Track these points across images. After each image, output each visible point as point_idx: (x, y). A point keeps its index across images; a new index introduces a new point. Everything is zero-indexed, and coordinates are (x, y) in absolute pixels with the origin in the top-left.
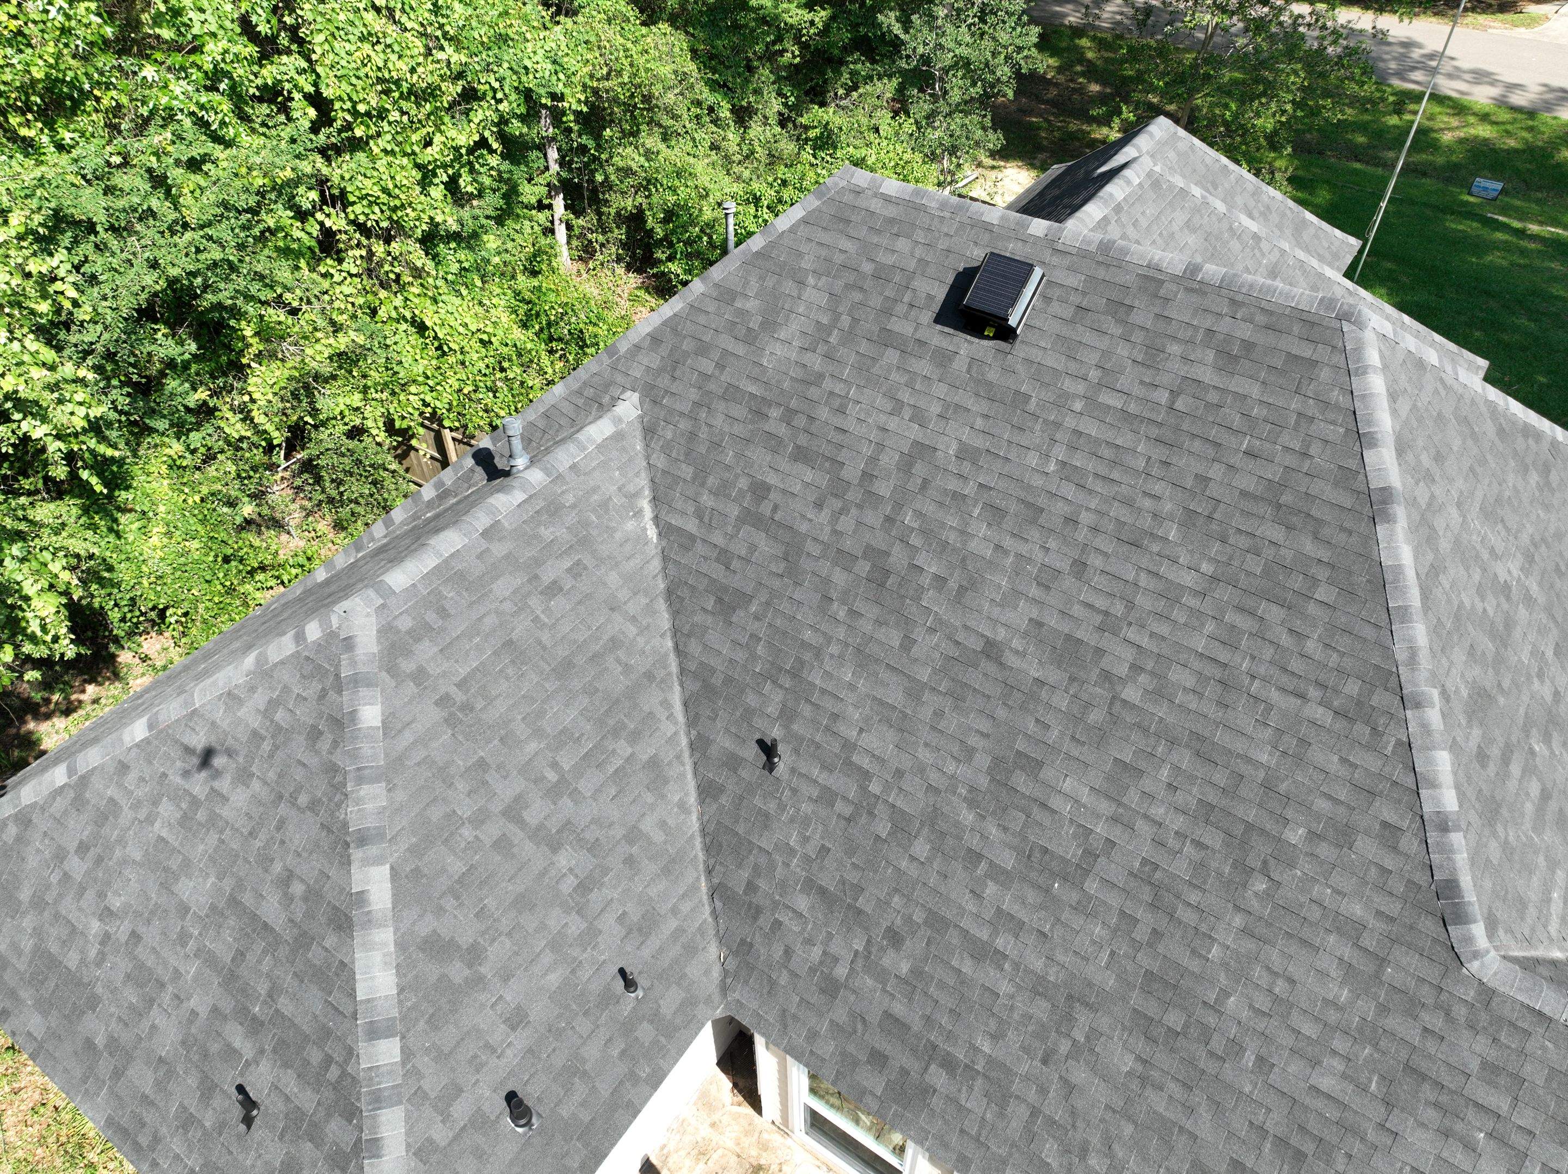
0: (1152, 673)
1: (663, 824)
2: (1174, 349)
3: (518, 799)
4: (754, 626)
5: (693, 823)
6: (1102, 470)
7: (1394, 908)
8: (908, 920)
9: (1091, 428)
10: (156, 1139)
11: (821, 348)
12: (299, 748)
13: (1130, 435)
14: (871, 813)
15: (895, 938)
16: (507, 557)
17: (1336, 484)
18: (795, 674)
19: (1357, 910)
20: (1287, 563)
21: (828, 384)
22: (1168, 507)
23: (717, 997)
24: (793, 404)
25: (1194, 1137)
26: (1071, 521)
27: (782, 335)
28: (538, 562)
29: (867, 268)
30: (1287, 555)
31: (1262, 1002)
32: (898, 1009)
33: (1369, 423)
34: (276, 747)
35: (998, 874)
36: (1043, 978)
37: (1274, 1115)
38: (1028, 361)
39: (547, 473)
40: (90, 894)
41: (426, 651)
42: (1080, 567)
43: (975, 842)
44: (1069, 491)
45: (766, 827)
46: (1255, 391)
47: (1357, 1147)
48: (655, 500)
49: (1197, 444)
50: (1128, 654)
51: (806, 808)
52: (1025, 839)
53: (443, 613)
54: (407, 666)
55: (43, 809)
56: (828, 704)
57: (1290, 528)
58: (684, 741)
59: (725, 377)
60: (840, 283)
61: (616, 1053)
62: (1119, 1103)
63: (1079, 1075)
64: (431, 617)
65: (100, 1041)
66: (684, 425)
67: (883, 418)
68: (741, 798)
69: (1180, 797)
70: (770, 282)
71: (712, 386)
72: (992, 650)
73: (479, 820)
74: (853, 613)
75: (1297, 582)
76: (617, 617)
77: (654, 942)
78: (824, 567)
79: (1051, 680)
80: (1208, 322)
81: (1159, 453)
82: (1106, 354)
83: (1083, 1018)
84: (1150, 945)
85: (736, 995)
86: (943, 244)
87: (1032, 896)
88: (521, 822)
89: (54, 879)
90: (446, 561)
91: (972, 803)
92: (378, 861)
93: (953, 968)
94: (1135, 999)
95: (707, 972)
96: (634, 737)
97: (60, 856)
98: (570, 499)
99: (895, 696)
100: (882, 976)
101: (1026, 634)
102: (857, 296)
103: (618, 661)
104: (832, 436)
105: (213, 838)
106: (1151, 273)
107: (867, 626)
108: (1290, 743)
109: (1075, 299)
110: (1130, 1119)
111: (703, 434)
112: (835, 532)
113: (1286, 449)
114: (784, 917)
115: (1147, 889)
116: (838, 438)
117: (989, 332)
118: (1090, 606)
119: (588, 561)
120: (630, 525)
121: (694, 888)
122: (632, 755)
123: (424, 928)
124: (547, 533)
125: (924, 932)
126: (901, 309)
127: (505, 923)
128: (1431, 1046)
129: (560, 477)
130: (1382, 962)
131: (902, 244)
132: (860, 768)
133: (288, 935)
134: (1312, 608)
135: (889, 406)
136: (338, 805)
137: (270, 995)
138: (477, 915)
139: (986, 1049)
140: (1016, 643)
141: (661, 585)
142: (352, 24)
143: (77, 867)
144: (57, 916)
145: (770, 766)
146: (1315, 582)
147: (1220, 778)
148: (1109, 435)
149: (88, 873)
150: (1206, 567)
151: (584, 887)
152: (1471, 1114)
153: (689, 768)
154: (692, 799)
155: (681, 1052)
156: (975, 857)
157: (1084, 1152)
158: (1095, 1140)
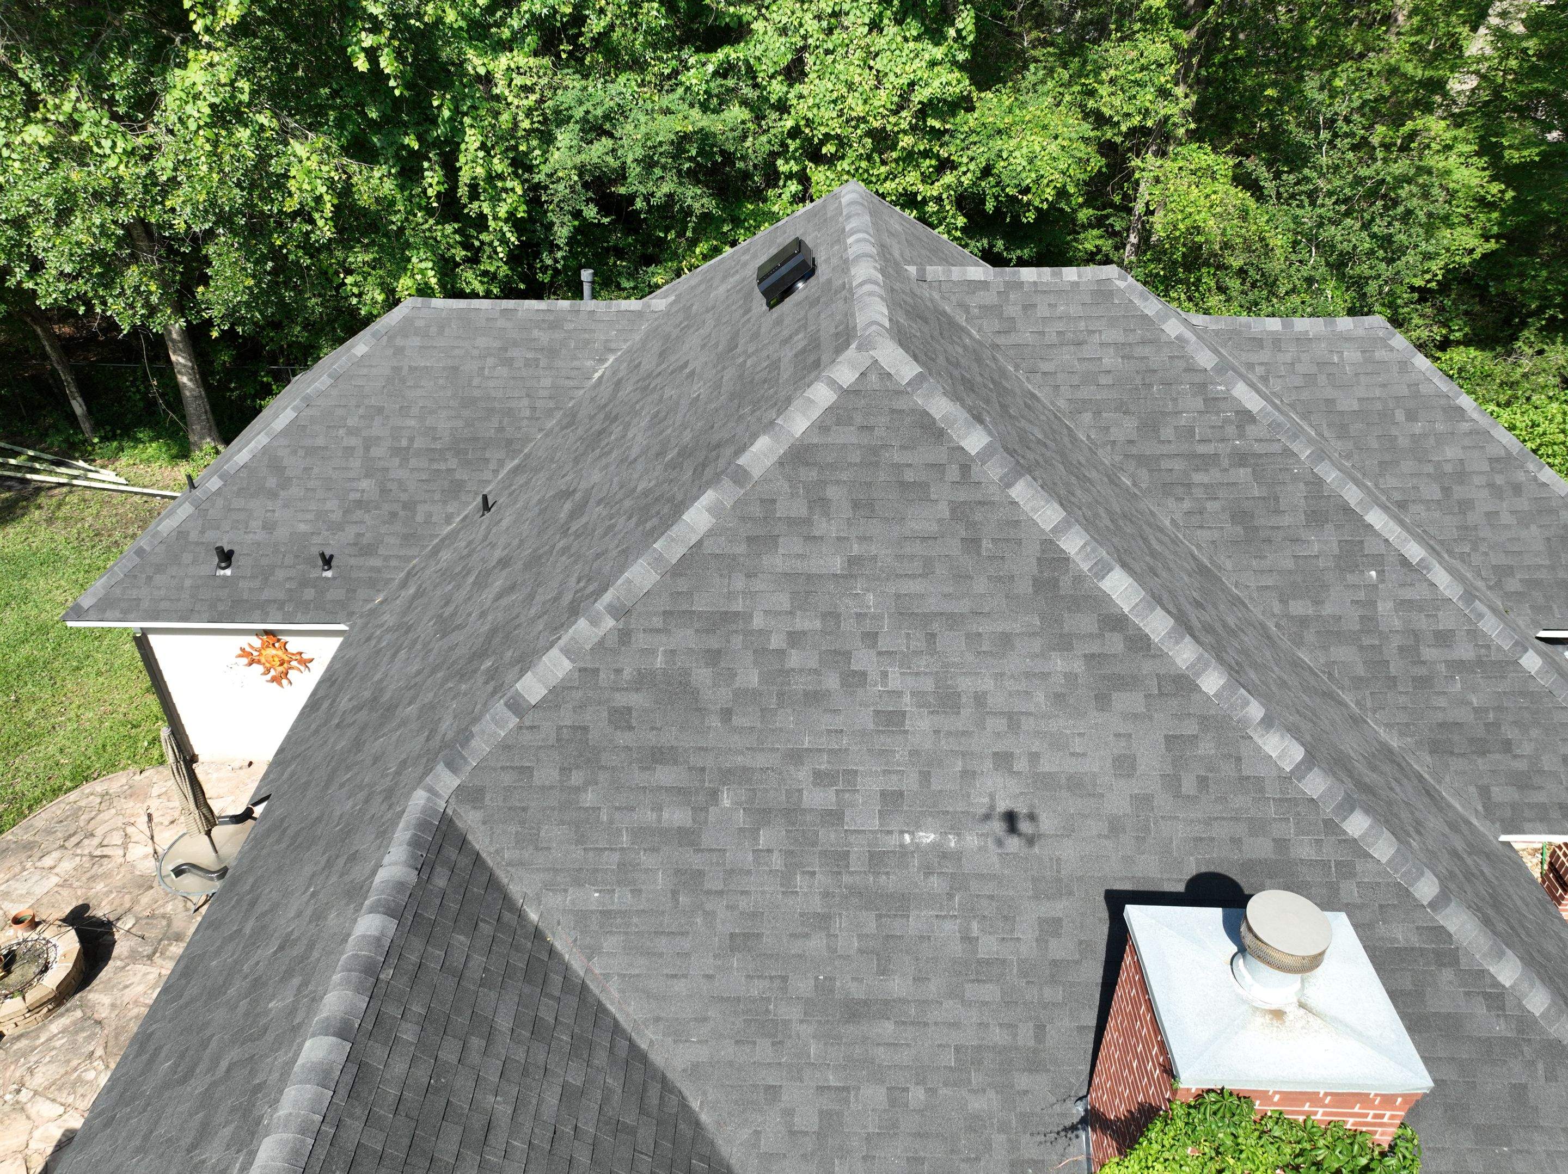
1: (430, 515)
2: (799, 336)
3: (378, 438)
5: (446, 530)
6: (702, 404)
9: (728, 376)
11: (730, 292)
13: (729, 387)
16: (502, 329)
21: (710, 313)
22: (687, 438)
23: (355, 617)
26: (663, 431)
28: (515, 344)
38: (762, 322)
39: (573, 305)
41: (414, 342)
42: (635, 460)
44: (682, 412)
46: (786, 377)
48: (617, 358)
50: (584, 521)
53: (441, 331)
54: (399, 342)
56: (522, 494)
61: (287, 587)
64: (433, 330)
67: (698, 341)
68: (463, 527)
72: (571, 494)
73: (351, 432)
76: (525, 402)
77: (360, 561)
79: (559, 522)
80: (825, 323)
82: (781, 331)
95: (367, 601)
96: (465, 463)
98: (571, 326)
99: (534, 501)
101: (585, 491)
109: (813, 290)
117: (772, 302)
118: (611, 486)
119: (543, 362)
120: (590, 363)
121: (408, 559)
122: (454, 470)
123: (282, 453)
124: (536, 333)
129: (577, 311)
134: (639, 530)
138: (305, 469)
140: (578, 494)
141: (570, 405)
145: (481, 516)
148: (726, 384)
151: (359, 504)
154: (459, 518)
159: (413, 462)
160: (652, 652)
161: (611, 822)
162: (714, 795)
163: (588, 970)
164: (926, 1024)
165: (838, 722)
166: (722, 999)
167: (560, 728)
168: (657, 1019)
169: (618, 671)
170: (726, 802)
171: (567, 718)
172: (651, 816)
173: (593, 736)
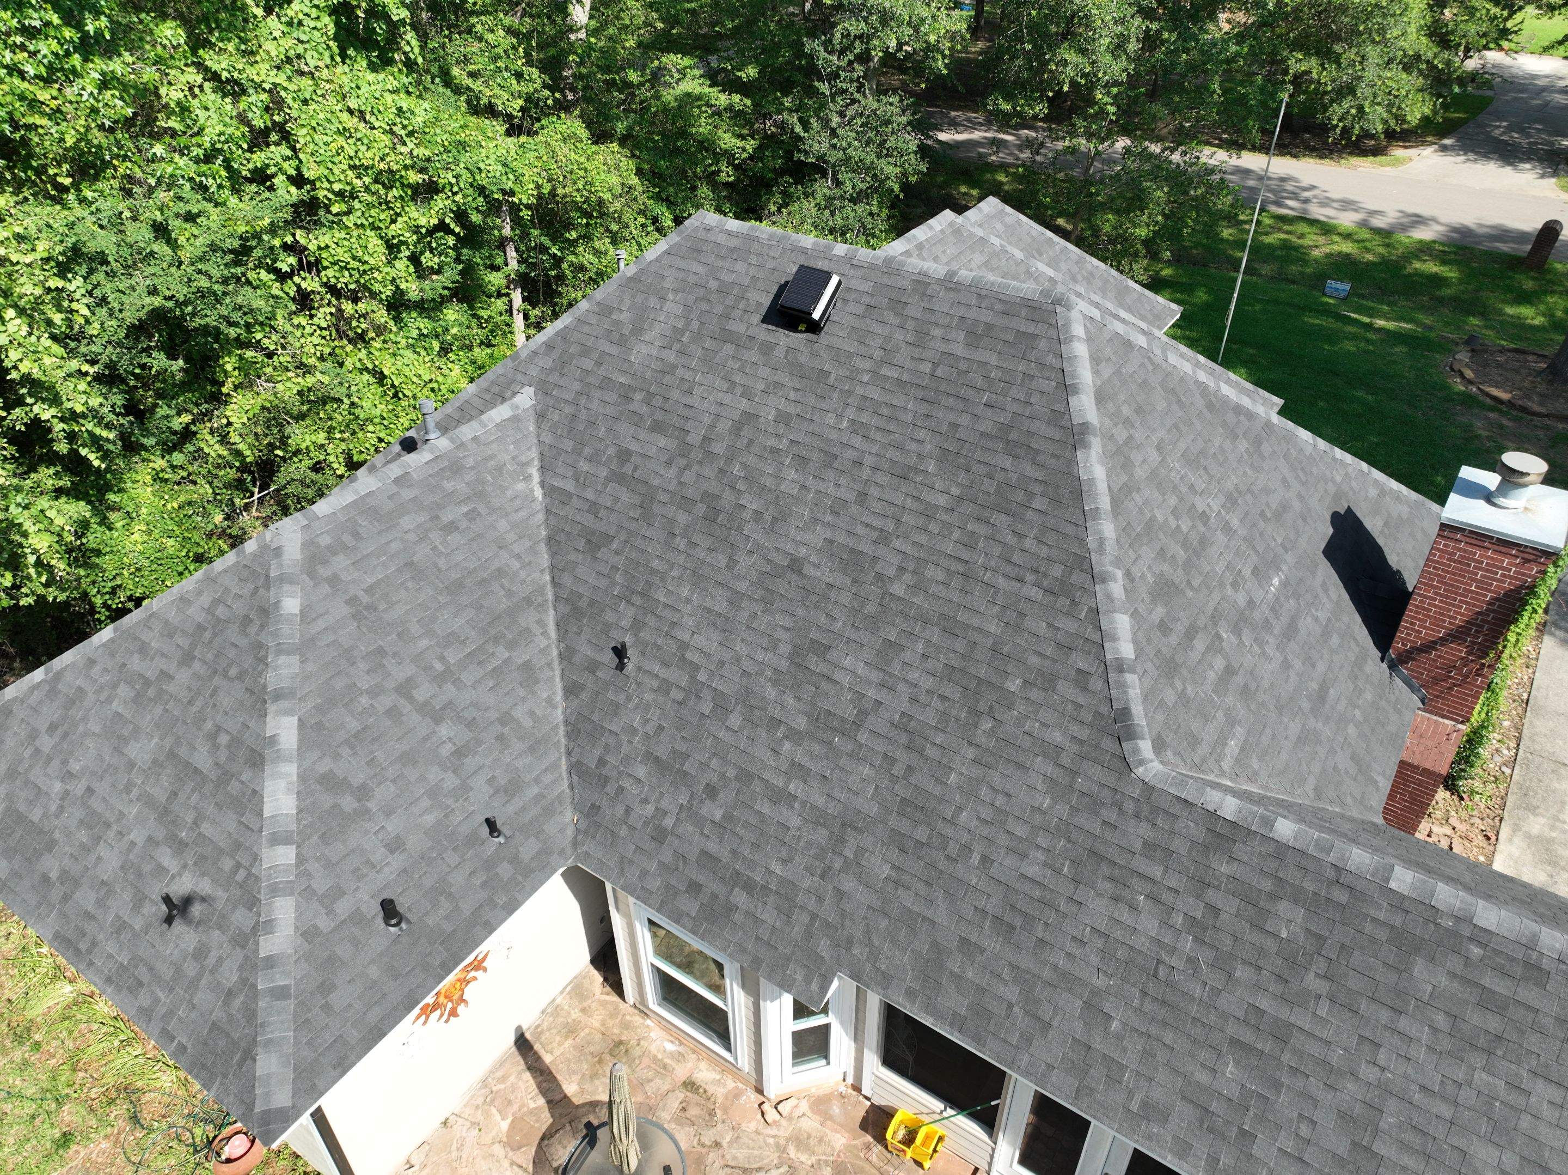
0: (914, 572)
1: (532, 713)
2: (937, 332)
3: (409, 680)
4: (614, 559)
5: (559, 715)
6: (882, 424)
7: (1084, 733)
8: (723, 776)
9: (874, 393)
10: (94, 944)
11: (676, 346)
12: (232, 633)
13: (903, 397)
14: (698, 697)
15: (711, 792)
16: (414, 500)
17: (1049, 423)
18: (643, 594)
19: (1057, 737)
20: (1013, 483)
21: (680, 372)
22: (928, 448)
23: (569, 851)
24: (652, 389)
25: (933, 923)
26: (858, 463)
27: (647, 338)
28: (440, 507)
29: (713, 284)
30: (1014, 477)
31: (987, 814)
32: (712, 847)
33: (1073, 377)
34: (215, 635)
35: (794, 735)
36: (825, 812)
37: (993, 900)
38: (830, 347)
39: (452, 440)
40: (56, 763)
41: (340, 562)
42: (863, 496)
43: (776, 712)
44: (857, 441)
45: (616, 714)
46: (993, 359)
47: (1052, 917)
48: (542, 468)
49: (951, 400)
50: (896, 559)
51: (648, 697)
52: (814, 705)
53: (356, 535)
54: (323, 572)
55: (22, 701)
56: (669, 614)
57: (1015, 457)
58: (555, 653)
59: (602, 372)
60: (692, 298)
61: (478, 882)
62: (877, 903)
63: (848, 884)
64: (347, 539)
65: (54, 875)
66: (568, 410)
67: (720, 396)
68: (598, 693)
69: (930, 664)
70: (639, 299)
71: (591, 379)
72: (795, 565)
73: (374, 692)
74: (691, 544)
75: (1020, 497)
76: (504, 554)
77: (517, 803)
78: (671, 511)
79: (838, 584)
80: (962, 312)
81: (924, 408)
82: (887, 339)
83: (853, 840)
84: (905, 778)
85: (585, 848)
86: (770, 264)
87: (818, 749)
88: (411, 699)
89: (27, 754)
90: (363, 498)
91: (775, 682)
92: (288, 713)
93: (757, 812)
94: (893, 821)
95: (562, 831)
96: (512, 645)
97: (33, 735)
98: (470, 462)
99: (720, 604)
100: (699, 821)
101: (821, 551)
102: (705, 306)
103: (502, 586)
104: (681, 410)
105: (158, 710)
106: (921, 278)
107: (701, 553)
108: (1011, 616)
109: (866, 299)
110: (886, 915)
111: (583, 416)
112: (680, 483)
113: (1014, 399)
114: (626, 783)
115: (904, 735)
116: (687, 412)
117: (802, 327)
118: (869, 526)
119: (482, 509)
120: (520, 486)
121: (555, 766)
122: (509, 658)
123: (324, 767)
124: (448, 486)
125: (735, 785)
126: (737, 314)
127: (391, 773)
128: (1108, 834)
129: (462, 444)
130: (1074, 774)
131: (740, 266)
132: (691, 663)
133: (213, 776)
134: (1030, 515)
135: (725, 386)
136: (260, 673)
137: (195, 823)
138: (367, 763)
139: (778, 871)
140: (813, 558)
141: (544, 533)
142: (329, 121)
143: (46, 743)
144: (27, 782)
145: (621, 667)
146: (1032, 495)
147: (960, 646)
148: (888, 398)
149: (54, 747)
150: (955, 491)
151: (460, 753)
152: (1135, 882)
153: (557, 673)
154: (559, 697)
155: (534, 889)
156: (776, 723)
157: (850, 943)
158: (858, 934)
159: (468, 677)
164: (1337, 677)
168: (1293, 783)
169: (1143, 601)
170: (1224, 636)
172: (1213, 674)
173: (1165, 651)
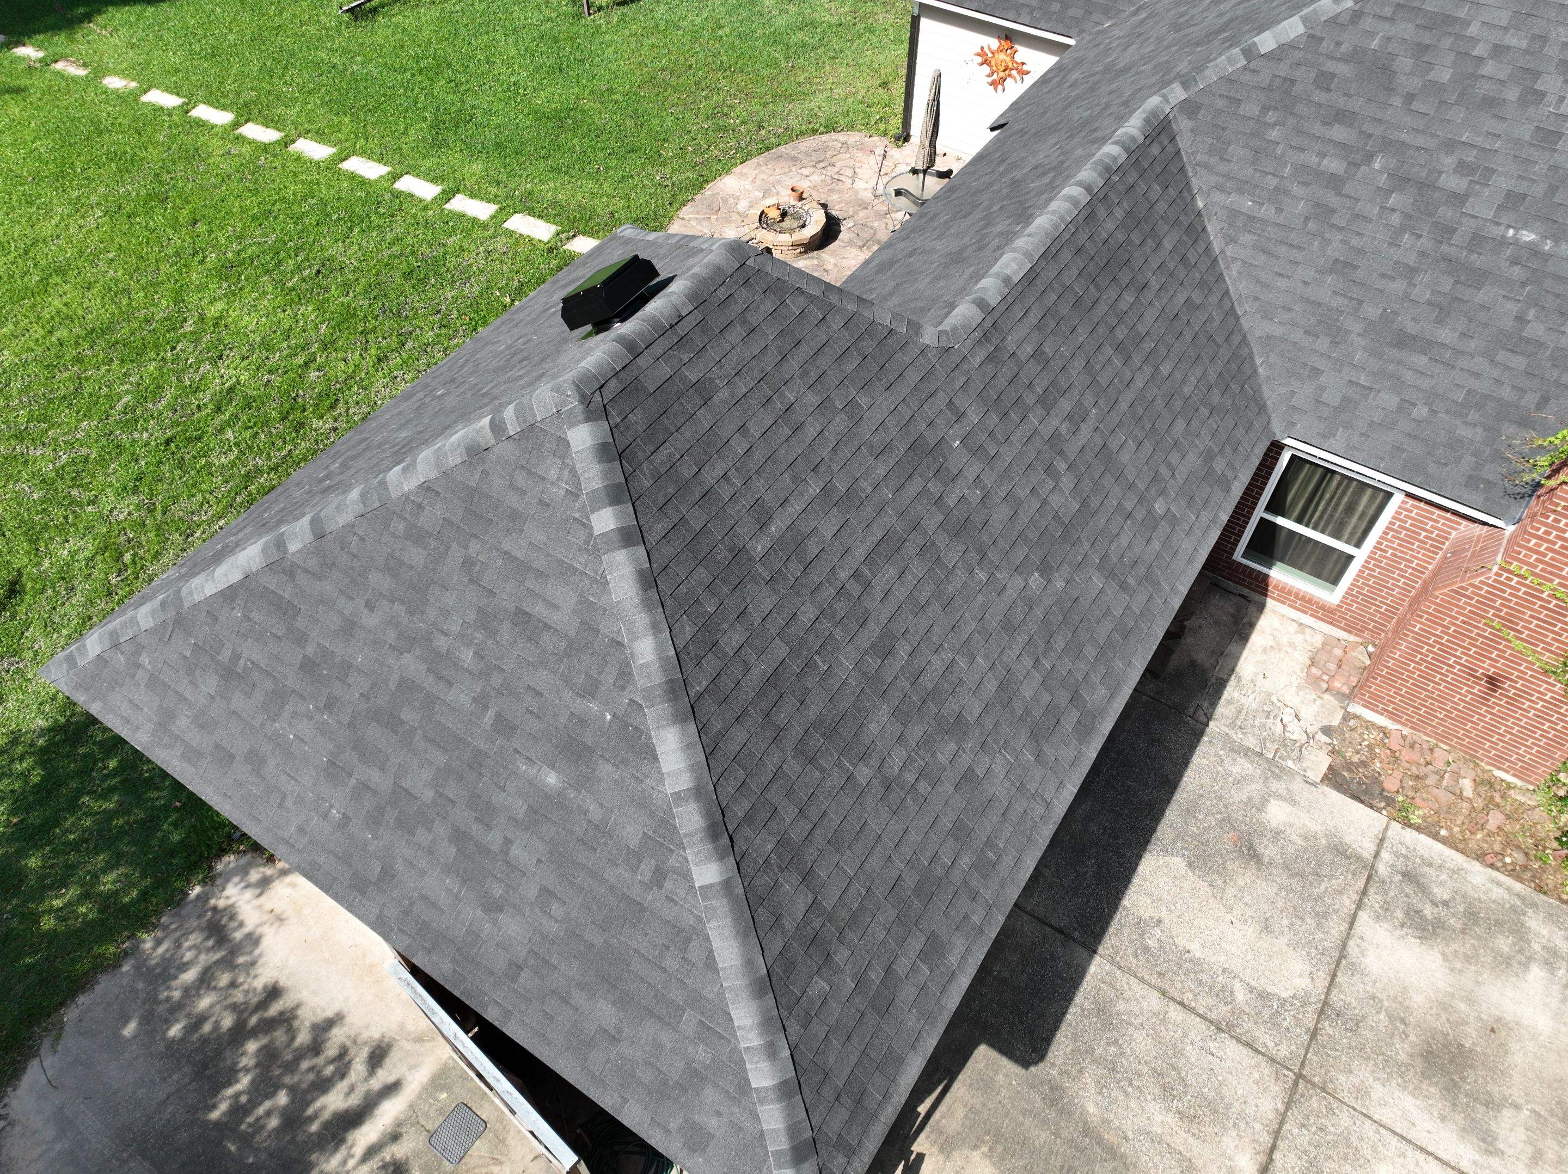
95: (1097, 24)
160: (1371, 35)
161: (1283, 155)
162: (1370, 157)
163: (1222, 251)
164: (1453, 367)
165: (1500, 127)
166: (1308, 301)
167: (1275, 76)
168: (1257, 299)
169: (1338, 44)
170: (1377, 165)
171: (1283, 70)
172: (1314, 160)
173: (1297, 89)
